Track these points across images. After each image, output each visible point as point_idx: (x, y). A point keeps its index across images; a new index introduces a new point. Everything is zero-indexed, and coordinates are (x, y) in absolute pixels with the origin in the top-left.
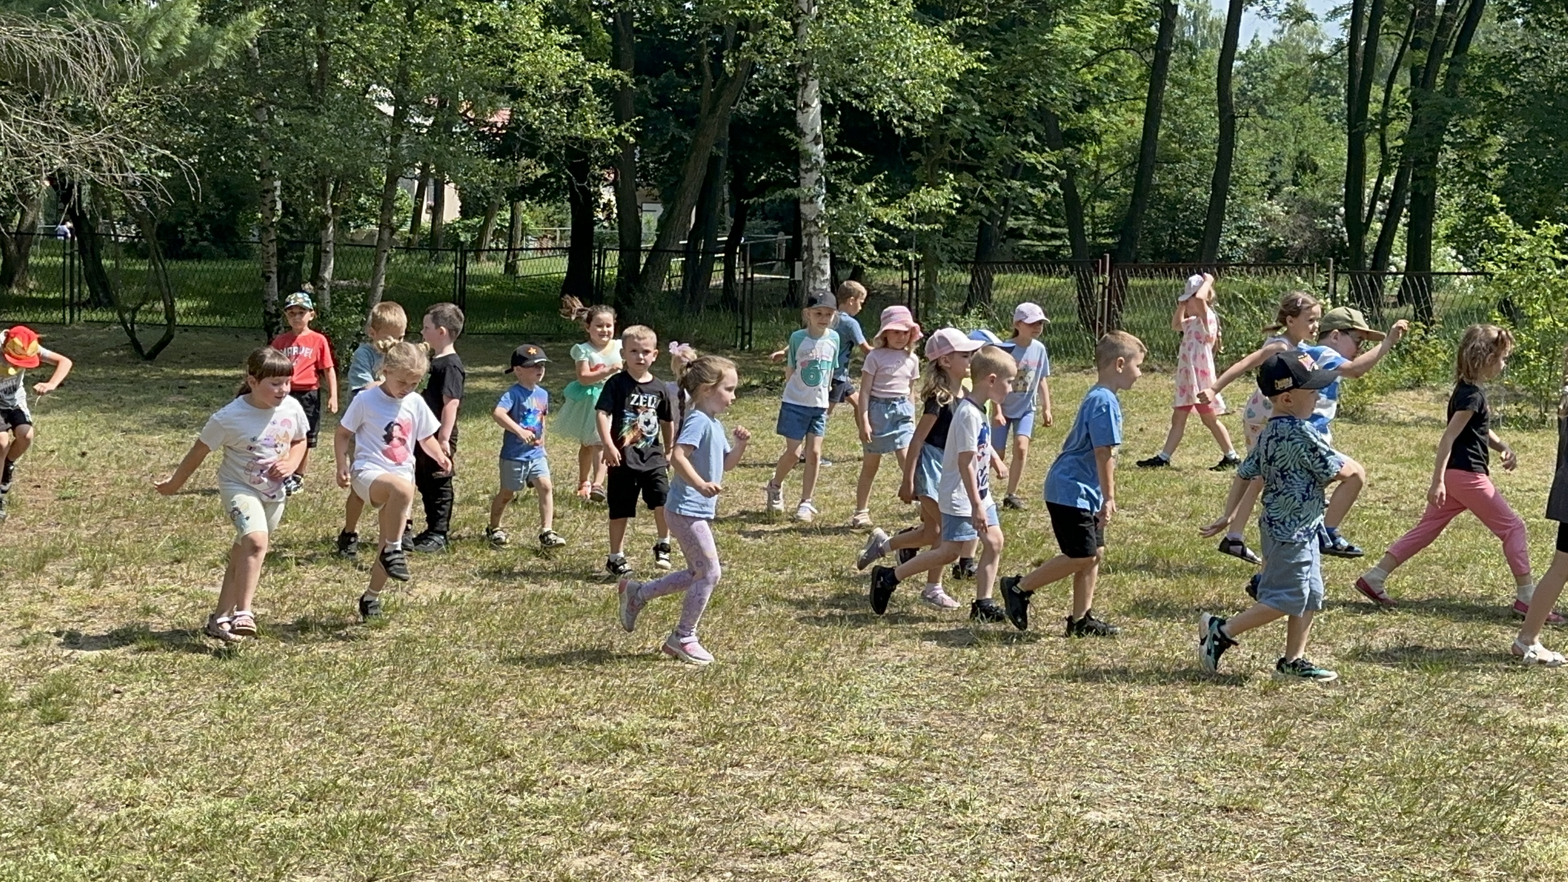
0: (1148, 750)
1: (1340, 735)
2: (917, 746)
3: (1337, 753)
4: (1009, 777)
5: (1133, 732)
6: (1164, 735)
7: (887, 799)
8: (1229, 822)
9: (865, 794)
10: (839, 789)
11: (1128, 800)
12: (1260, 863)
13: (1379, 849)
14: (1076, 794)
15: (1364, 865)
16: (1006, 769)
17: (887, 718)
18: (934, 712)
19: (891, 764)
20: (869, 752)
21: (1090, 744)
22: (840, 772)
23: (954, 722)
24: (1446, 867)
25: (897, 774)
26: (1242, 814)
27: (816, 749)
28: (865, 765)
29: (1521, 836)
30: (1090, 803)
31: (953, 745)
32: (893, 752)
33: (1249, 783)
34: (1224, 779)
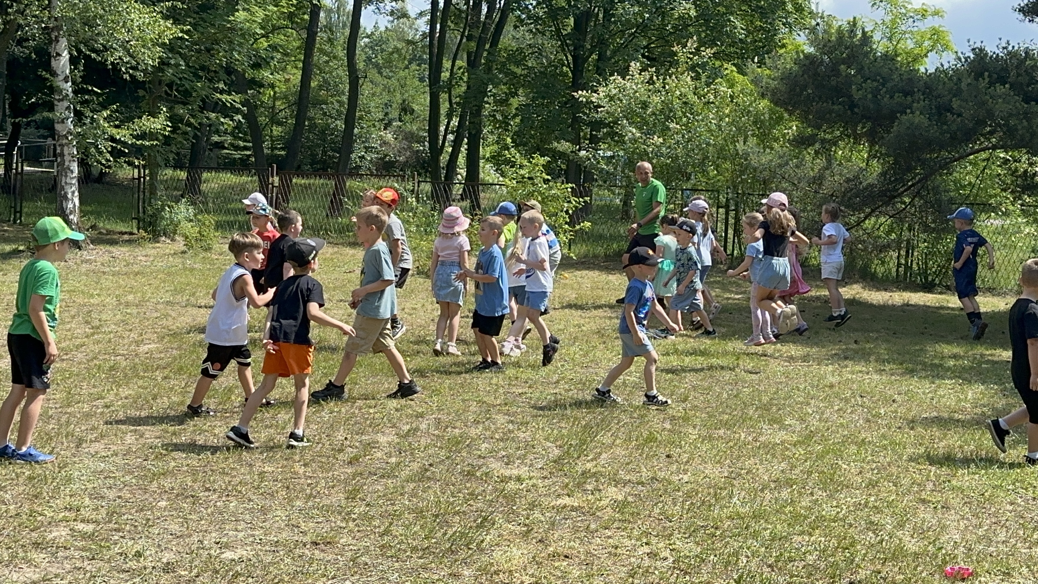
0: (271, 506)
1: (394, 488)
2: (110, 514)
3: (390, 500)
4: (174, 532)
5: (262, 494)
6: (282, 495)
7: (84, 554)
8: (317, 552)
9: (68, 551)
10: (49, 549)
11: (253, 542)
12: (333, 578)
13: (408, 563)
14: (218, 540)
15: (397, 574)
16: (172, 527)
17: (92, 495)
18: (126, 488)
19: (89, 528)
20: (75, 520)
21: (232, 504)
22: (51, 536)
23: (140, 494)
24: (447, 571)
25: (93, 535)
26: (326, 546)
27: (36, 520)
28: (70, 530)
29: (493, 548)
30: (227, 546)
31: (136, 512)
32: (92, 519)
33: (333, 525)
34: (317, 523)
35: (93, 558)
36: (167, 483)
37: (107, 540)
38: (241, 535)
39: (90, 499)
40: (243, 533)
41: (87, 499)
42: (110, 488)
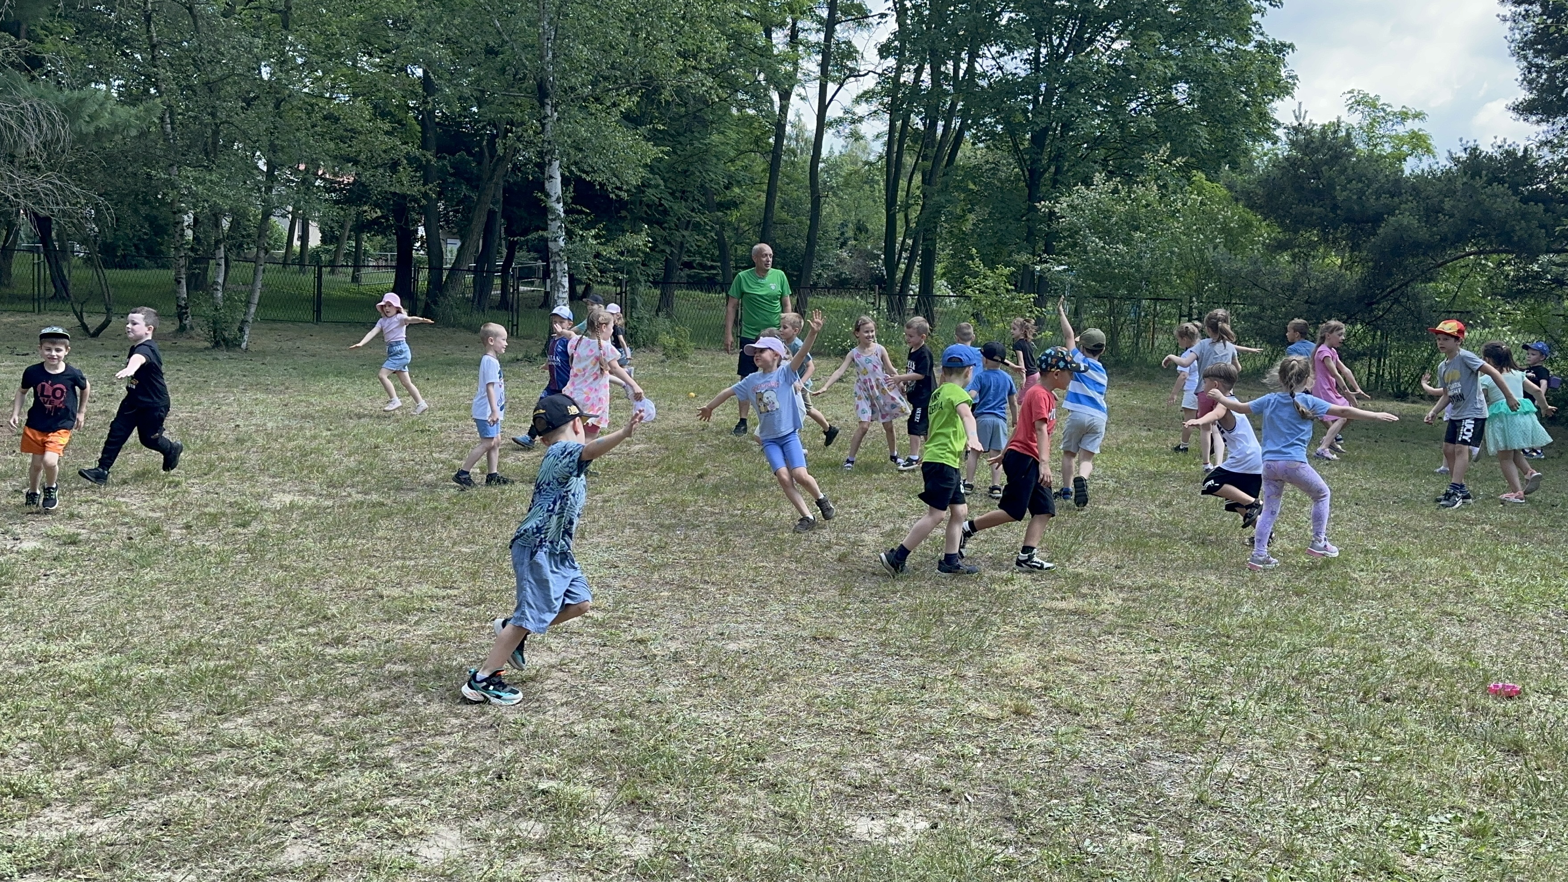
0: (767, 600)
2: (618, 602)
4: (678, 622)
5: (758, 588)
6: (777, 590)
8: (818, 647)
11: (754, 635)
14: (721, 631)
16: (676, 616)
18: (630, 578)
23: (642, 585)
26: (826, 641)
30: (729, 638)
31: (641, 601)
33: (830, 620)
34: (814, 618)
35: (605, 645)
36: (668, 574)
37: (617, 628)
38: (743, 627)
42: (615, 577)
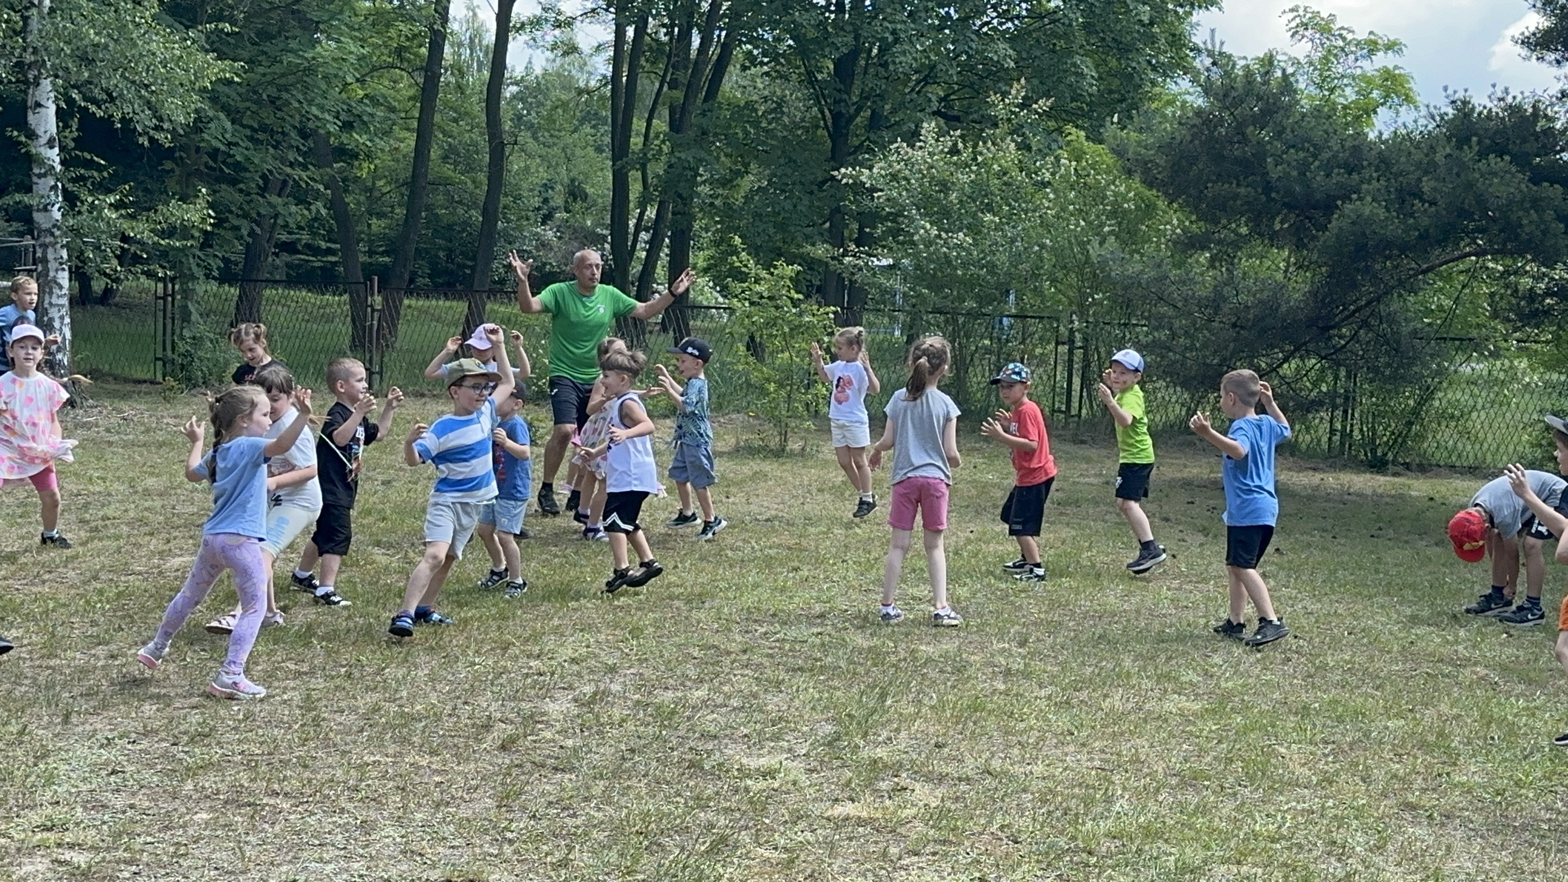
0: (376, 820)
1: (572, 790)
2: (117, 835)
3: (568, 809)
4: (220, 865)
5: (362, 800)
6: (394, 802)
16: (217, 855)
17: (87, 802)
18: (143, 791)
19: (83, 858)
20: (59, 845)
23: (165, 802)
28: (52, 862)
31: (159, 830)
33: (477, 850)
34: (453, 847)
36: (209, 781)
39: (85, 808)
40: (332, 866)
41: (79, 810)
42: (118, 791)
